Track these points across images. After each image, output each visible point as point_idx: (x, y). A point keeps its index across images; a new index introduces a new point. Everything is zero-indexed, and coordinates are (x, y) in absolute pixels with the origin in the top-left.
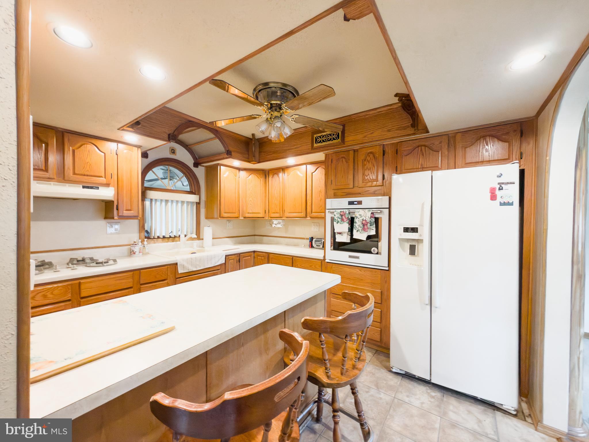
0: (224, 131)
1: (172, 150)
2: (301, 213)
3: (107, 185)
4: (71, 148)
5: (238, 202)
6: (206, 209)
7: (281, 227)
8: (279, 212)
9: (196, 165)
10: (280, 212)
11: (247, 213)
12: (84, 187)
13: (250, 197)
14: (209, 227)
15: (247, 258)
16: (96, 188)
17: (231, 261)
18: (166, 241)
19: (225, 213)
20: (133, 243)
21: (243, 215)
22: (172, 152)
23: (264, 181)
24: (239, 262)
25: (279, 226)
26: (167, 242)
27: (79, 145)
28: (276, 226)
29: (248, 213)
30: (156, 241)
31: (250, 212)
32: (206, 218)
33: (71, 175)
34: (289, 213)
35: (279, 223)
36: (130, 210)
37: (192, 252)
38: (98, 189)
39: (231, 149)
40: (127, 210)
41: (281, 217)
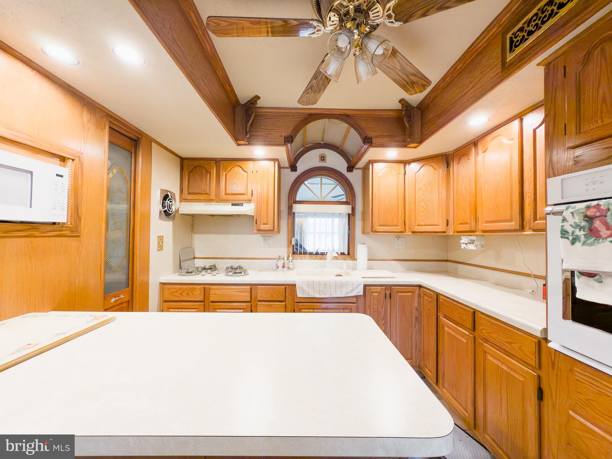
0: (359, 113)
1: (321, 157)
2: (511, 221)
3: (249, 201)
4: (224, 173)
5: (403, 210)
6: (363, 221)
7: (475, 248)
8: (469, 222)
9: (350, 168)
10: (471, 222)
11: (417, 224)
12: (233, 205)
13: (422, 201)
14: (364, 244)
15: (404, 294)
16: (241, 205)
17: (374, 294)
18: (313, 258)
19: (379, 226)
20: (278, 257)
21: (410, 228)
22: (321, 159)
23: (445, 172)
24: (390, 298)
25: (471, 247)
26: (315, 259)
27: (229, 169)
28: (466, 248)
29: (419, 225)
30: (303, 257)
31: (421, 224)
32: (363, 233)
33: (224, 195)
34: (486, 222)
35: (472, 242)
36: (267, 224)
37: (337, 274)
38: (242, 206)
39: (370, 134)
40: (264, 224)
41: (474, 232)
